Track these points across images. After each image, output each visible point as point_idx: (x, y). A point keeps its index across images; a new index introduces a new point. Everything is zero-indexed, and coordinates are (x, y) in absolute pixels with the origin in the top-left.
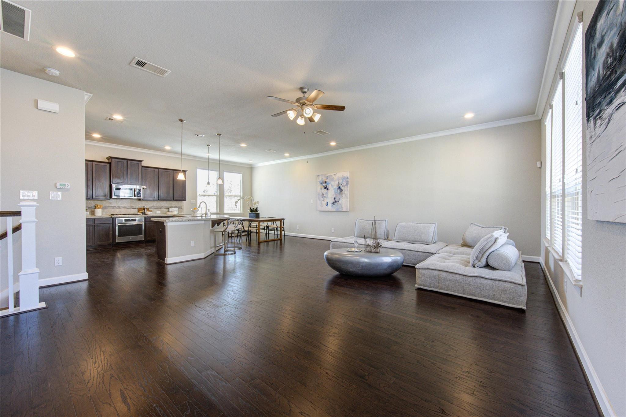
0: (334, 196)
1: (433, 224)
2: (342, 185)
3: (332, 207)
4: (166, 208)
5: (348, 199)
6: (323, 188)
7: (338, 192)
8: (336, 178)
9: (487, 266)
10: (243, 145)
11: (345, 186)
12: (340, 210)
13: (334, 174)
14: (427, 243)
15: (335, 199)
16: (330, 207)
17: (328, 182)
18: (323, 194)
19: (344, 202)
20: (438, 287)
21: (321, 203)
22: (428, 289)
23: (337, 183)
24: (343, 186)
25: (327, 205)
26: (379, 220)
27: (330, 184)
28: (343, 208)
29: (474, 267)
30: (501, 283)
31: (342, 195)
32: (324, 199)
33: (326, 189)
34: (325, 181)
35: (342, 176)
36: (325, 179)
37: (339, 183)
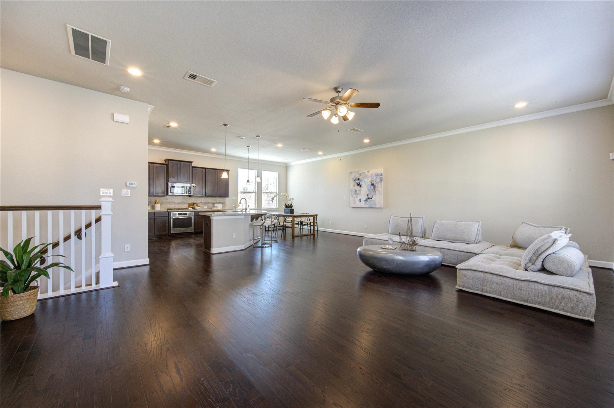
0: (368, 193)
1: (476, 222)
2: (375, 181)
3: (365, 203)
4: (212, 203)
5: (382, 196)
6: (356, 185)
7: (371, 189)
8: (369, 174)
9: (543, 270)
10: (280, 145)
11: (379, 183)
12: (374, 206)
13: (367, 171)
14: (470, 243)
15: (368, 196)
16: (363, 204)
17: (361, 179)
18: (356, 191)
19: (378, 199)
20: (482, 290)
21: (354, 200)
22: (471, 291)
23: (370, 179)
24: (376, 183)
25: (360, 201)
26: (415, 218)
27: (363, 181)
28: (376, 205)
29: (526, 270)
30: (561, 290)
31: (375, 191)
32: (357, 196)
33: (359, 186)
34: (358, 177)
35: (376, 172)
36: (358, 176)
37: (373, 179)
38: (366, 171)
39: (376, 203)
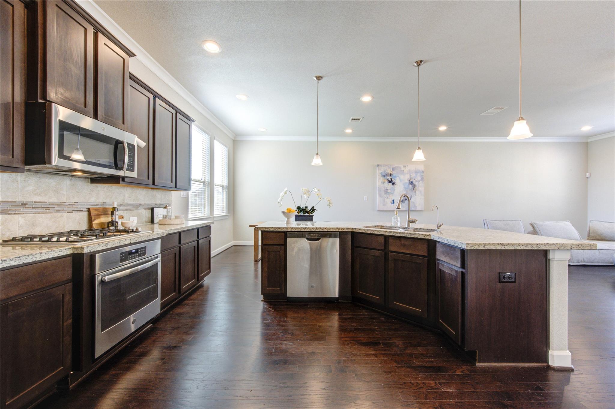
0: (404, 193)
2: (415, 179)
4: (147, 207)
5: (423, 197)
6: (387, 182)
7: (409, 187)
8: (406, 170)
11: (419, 181)
12: (413, 209)
13: (404, 166)
15: (404, 196)
17: (394, 175)
18: (386, 190)
19: (418, 200)
21: (384, 201)
23: (407, 176)
24: (416, 181)
25: (394, 203)
27: (398, 177)
28: (416, 207)
31: (415, 191)
32: (388, 196)
33: (391, 184)
34: (390, 173)
35: (416, 169)
36: (389, 171)
37: (411, 177)
38: (402, 166)
39: (416, 205)
